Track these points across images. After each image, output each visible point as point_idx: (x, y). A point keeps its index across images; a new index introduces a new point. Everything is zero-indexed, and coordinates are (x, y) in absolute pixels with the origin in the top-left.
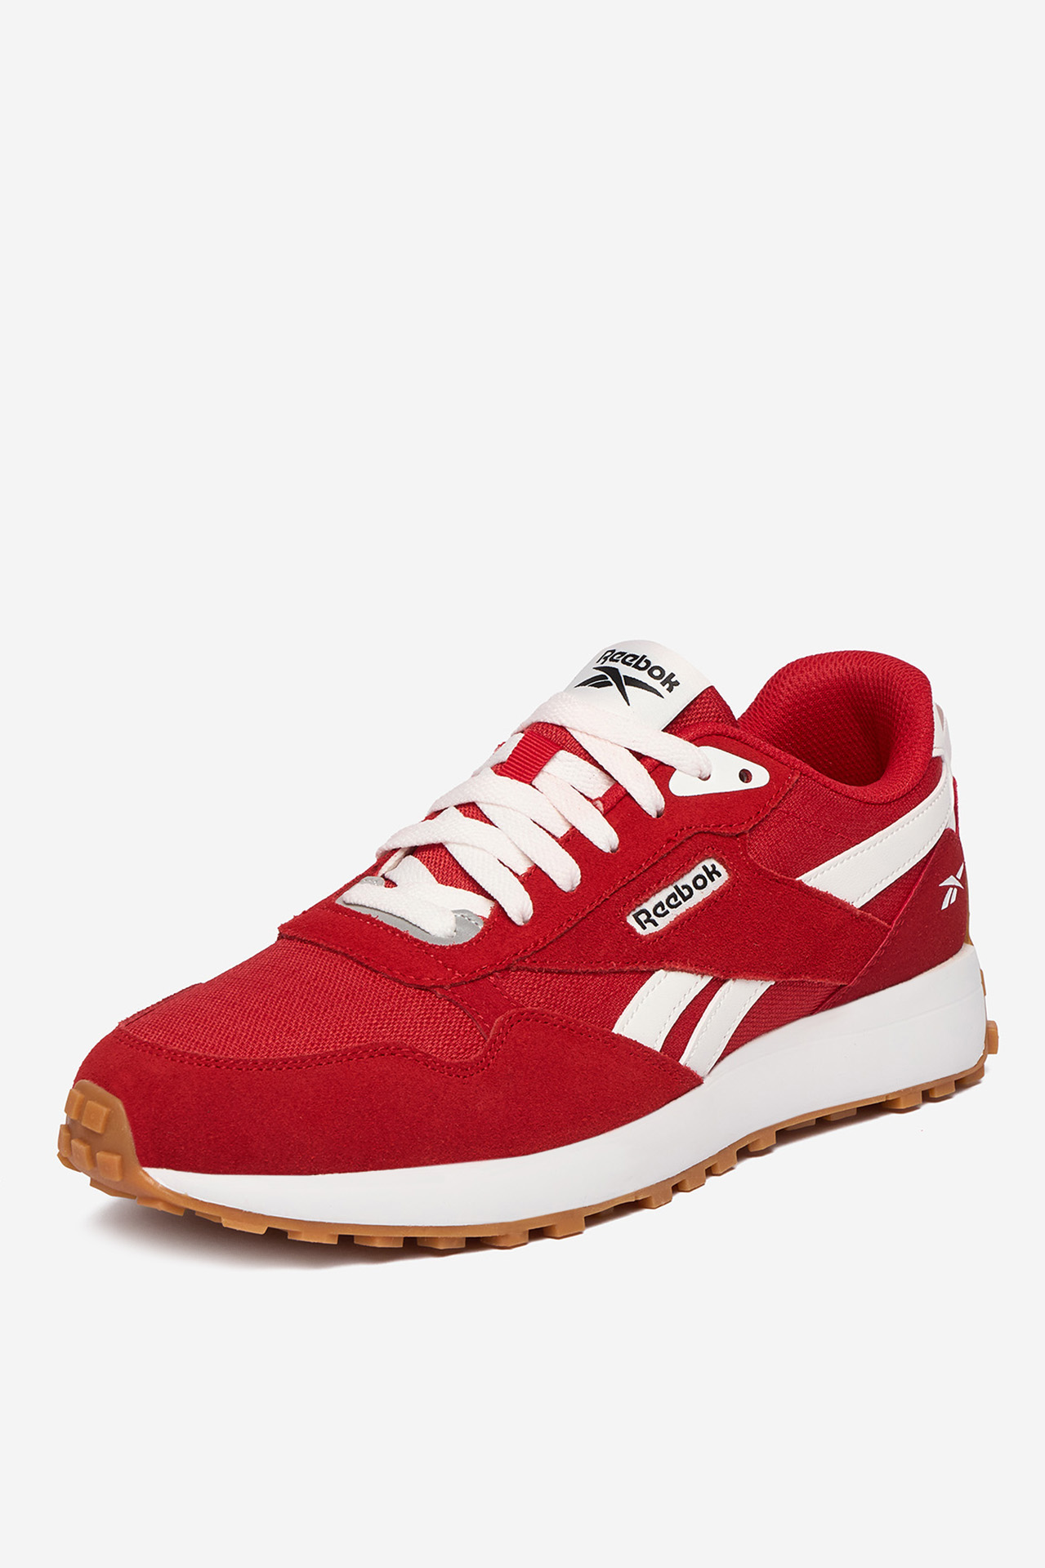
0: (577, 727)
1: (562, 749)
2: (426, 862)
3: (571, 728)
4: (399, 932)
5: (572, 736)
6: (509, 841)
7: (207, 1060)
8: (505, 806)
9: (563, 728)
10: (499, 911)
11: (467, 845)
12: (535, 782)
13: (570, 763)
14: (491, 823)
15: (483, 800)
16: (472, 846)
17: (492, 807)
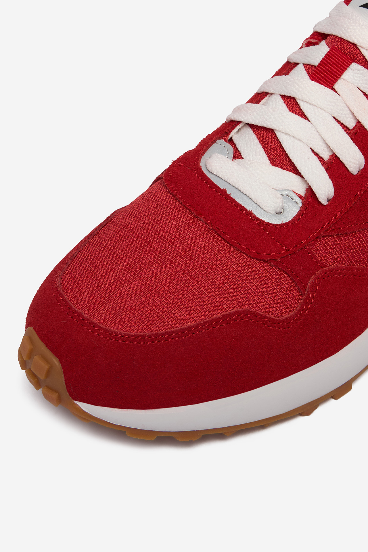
0: (363, 46)
1: (354, 61)
2: (258, 136)
3: (360, 46)
4: (246, 210)
5: (360, 51)
6: (317, 134)
7: (116, 335)
8: (315, 106)
9: (355, 45)
10: (311, 193)
11: (290, 135)
12: (336, 86)
13: (358, 72)
14: (306, 118)
15: (300, 98)
16: (294, 137)
17: (306, 104)
